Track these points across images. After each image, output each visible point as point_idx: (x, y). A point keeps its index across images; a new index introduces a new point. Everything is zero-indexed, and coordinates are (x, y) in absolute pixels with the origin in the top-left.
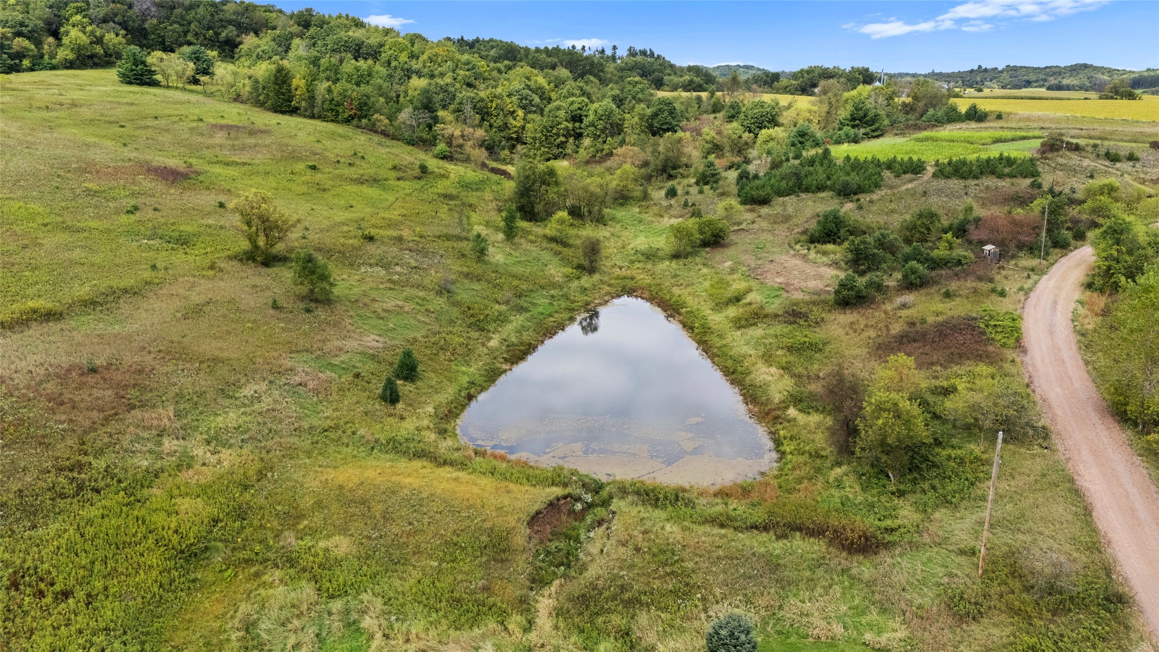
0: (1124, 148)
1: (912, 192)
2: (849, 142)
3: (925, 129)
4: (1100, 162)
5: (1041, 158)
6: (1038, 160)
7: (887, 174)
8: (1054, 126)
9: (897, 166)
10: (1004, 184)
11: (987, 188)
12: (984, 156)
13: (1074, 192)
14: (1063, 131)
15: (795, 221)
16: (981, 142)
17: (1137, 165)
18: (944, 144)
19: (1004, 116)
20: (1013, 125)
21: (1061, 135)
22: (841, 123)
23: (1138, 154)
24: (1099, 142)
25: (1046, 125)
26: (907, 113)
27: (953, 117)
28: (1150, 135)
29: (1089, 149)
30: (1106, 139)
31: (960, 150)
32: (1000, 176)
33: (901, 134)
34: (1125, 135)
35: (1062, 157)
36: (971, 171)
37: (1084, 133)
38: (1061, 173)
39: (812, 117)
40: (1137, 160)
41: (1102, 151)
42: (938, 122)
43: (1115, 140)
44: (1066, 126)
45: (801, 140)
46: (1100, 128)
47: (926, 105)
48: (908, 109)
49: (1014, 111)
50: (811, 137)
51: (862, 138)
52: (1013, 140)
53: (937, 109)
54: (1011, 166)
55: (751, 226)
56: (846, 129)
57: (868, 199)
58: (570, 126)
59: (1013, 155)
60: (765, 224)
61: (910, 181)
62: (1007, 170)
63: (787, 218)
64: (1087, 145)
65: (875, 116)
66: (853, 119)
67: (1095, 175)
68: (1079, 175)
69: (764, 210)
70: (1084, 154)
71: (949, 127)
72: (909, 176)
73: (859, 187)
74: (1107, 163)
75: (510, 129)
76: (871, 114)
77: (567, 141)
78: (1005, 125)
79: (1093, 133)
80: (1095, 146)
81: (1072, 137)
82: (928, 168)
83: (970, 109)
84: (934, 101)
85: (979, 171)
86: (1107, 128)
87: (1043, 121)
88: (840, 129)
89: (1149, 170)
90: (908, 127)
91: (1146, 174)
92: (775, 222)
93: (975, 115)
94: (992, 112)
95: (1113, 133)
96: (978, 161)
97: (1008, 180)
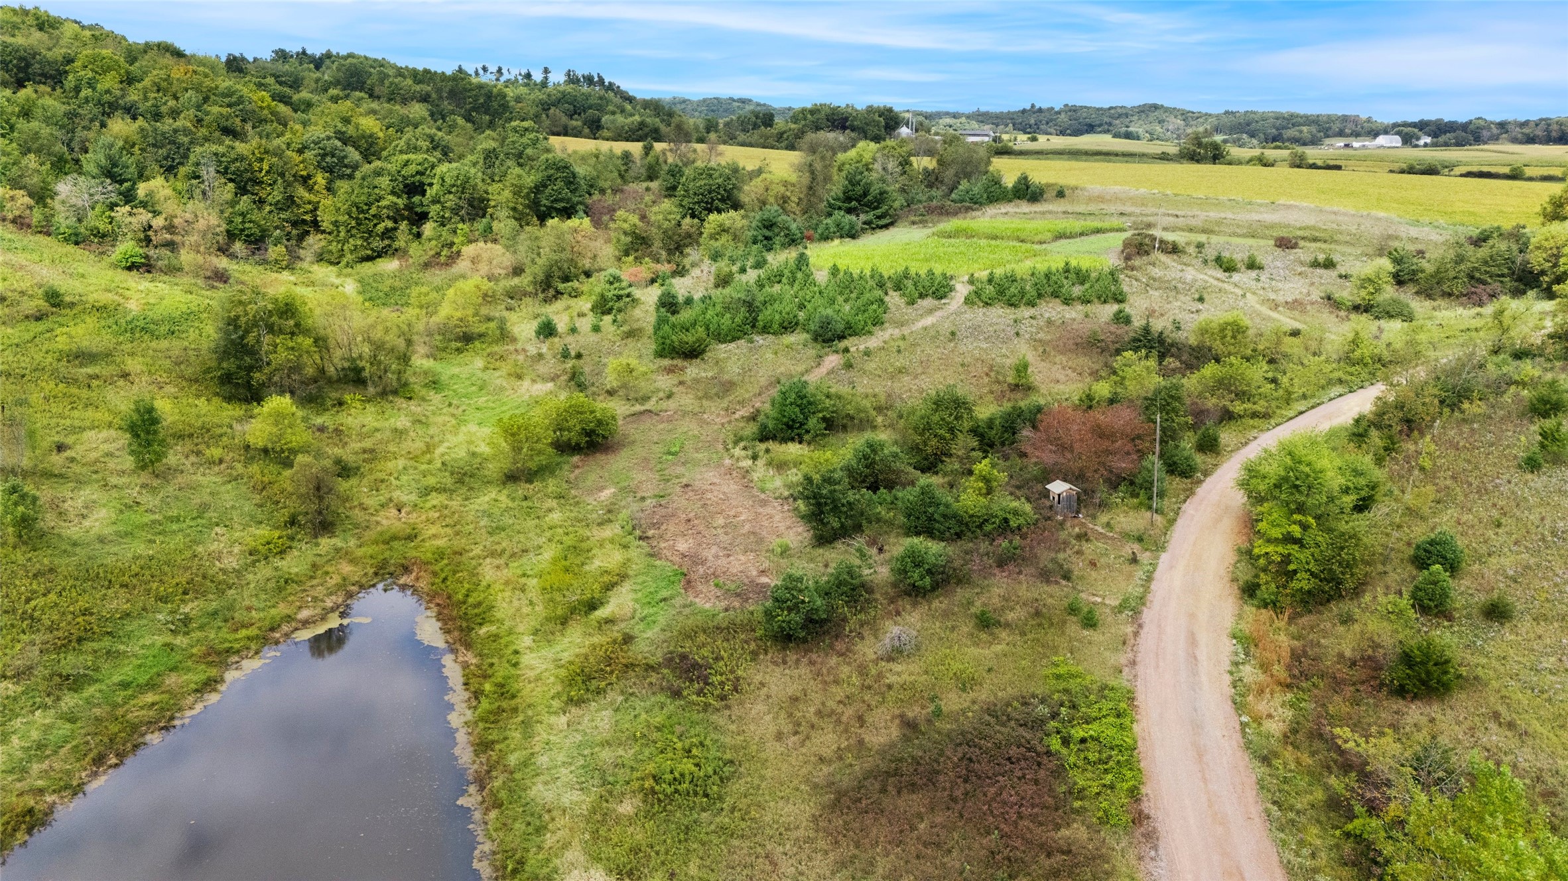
0: (1239, 249)
1: (933, 333)
2: (842, 237)
3: (955, 214)
4: (1210, 272)
5: (1126, 268)
6: (1122, 270)
7: (894, 299)
8: (1138, 211)
9: (909, 283)
10: (1074, 315)
11: (1049, 322)
12: (1041, 266)
13: (1178, 328)
14: (1151, 219)
15: (740, 393)
16: (1037, 239)
17: (1263, 278)
18: (983, 242)
19: (1067, 192)
20: (1081, 208)
21: (1149, 226)
22: (830, 205)
23: (1260, 259)
24: (1202, 238)
25: (1128, 209)
26: (930, 186)
27: (995, 194)
28: (1272, 226)
29: (1192, 250)
30: (1211, 232)
31: (1006, 255)
32: (1067, 301)
33: (921, 222)
34: (1238, 226)
35: (1154, 265)
36: (1023, 293)
37: (1181, 222)
38: (1157, 293)
39: (788, 194)
40: (1260, 268)
41: (1211, 254)
42: (975, 203)
43: (1225, 234)
44: (1153, 210)
45: (768, 233)
46: (1202, 216)
47: (956, 175)
48: (932, 179)
49: (1080, 183)
50: (782, 229)
51: (862, 229)
52: (1082, 234)
53: (973, 181)
54: (1082, 283)
55: (664, 405)
56: (838, 215)
57: (862, 347)
58: (401, 202)
59: (1085, 263)
60: (686, 400)
61: (931, 311)
62: (1077, 290)
63: (727, 387)
64: (1188, 244)
65: (881, 194)
66: (848, 199)
67: (1206, 296)
68: (1182, 297)
69: (693, 370)
70: (1185, 259)
71: (991, 210)
72: (928, 302)
73: (849, 326)
74: (1220, 274)
75: (299, 206)
76: (874, 190)
77: (395, 229)
78: (1070, 209)
79: (1193, 222)
80: (1200, 246)
81: (1165, 229)
82: (959, 287)
83: (1019, 181)
84: (970, 167)
85: (1034, 293)
86: (1212, 214)
87: (1122, 201)
88: (830, 215)
89: (1280, 285)
90: (930, 211)
91: (1275, 291)
92: (707, 396)
93: (1027, 192)
94: (1049, 185)
95: (1219, 223)
96: (1033, 274)
97: (1080, 307)
